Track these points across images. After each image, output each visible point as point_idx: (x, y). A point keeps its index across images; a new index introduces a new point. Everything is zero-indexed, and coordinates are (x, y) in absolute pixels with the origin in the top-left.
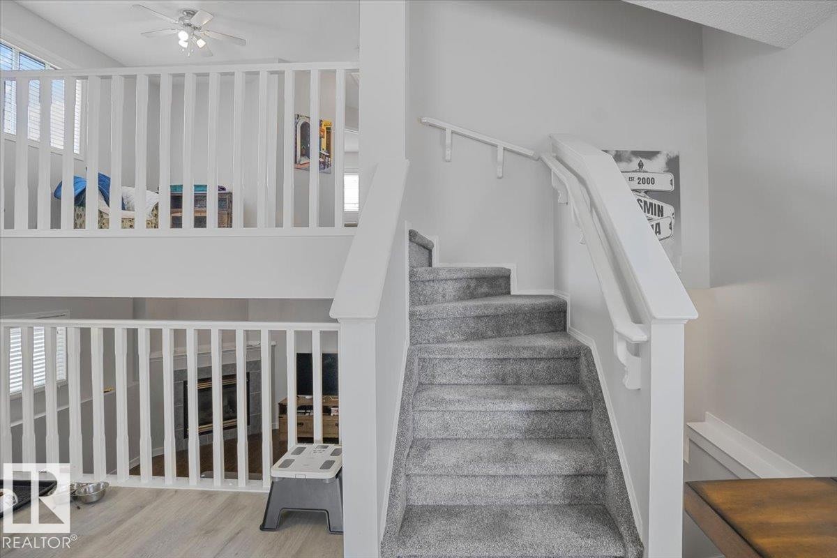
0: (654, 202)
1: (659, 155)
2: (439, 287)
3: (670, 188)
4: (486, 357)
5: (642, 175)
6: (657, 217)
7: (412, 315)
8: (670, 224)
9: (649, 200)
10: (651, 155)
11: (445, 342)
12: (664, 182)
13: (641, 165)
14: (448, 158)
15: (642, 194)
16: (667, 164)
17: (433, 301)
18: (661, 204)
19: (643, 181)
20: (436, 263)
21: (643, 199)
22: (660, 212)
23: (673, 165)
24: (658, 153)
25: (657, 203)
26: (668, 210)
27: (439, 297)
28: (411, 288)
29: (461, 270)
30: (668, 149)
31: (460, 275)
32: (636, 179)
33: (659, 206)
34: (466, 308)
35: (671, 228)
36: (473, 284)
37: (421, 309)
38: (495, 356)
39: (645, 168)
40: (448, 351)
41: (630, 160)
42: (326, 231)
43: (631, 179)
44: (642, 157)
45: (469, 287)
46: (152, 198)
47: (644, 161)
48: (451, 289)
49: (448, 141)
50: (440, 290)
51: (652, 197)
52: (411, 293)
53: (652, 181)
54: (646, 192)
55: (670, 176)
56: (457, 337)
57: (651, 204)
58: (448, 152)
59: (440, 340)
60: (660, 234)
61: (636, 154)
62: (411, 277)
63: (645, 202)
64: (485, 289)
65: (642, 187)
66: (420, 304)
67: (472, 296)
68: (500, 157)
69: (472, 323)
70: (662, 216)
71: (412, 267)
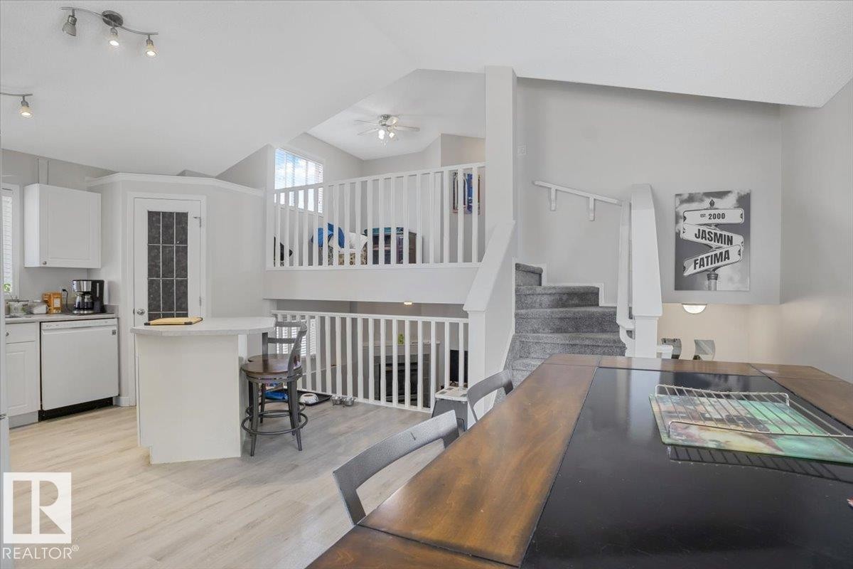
0: (724, 233)
1: (729, 194)
2: (538, 299)
3: (740, 221)
4: (561, 342)
5: (713, 212)
6: (726, 246)
7: (516, 315)
8: (739, 251)
9: (719, 232)
10: (721, 195)
11: (538, 332)
12: (735, 216)
13: (712, 204)
14: (553, 209)
15: (713, 227)
16: (737, 201)
17: (532, 307)
18: (730, 234)
19: (715, 216)
20: (544, 283)
21: (713, 231)
22: (730, 241)
23: (744, 202)
24: (729, 192)
25: (727, 234)
26: (737, 239)
27: (537, 305)
28: (517, 298)
29: (554, 288)
30: (739, 188)
31: (554, 291)
32: (707, 215)
33: (728, 236)
34: (552, 313)
35: (740, 254)
36: (565, 298)
37: (523, 311)
38: (567, 342)
39: (716, 206)
40: (538, 338)
41: (702, 200)
42: (467, 264)
43: (703, 216)
44: (713, 197)
45: (561, 299)
46: (364, 239)
47: (715, 200)
48: (546, 300)
49: (553, 197)
50: (538, 300)
51: (722, 230)
52: (516, 302)
53: (723, 216)
54: (716, 226)
55: (741, 211)
56: (547, 330)
57: (721, 235)
58: (553, 205)
59: (535, 331)
60: (729, 259)
61: (708, 195)
62: (516, 292)
63: (716, 234)
64: (576, 301)
65: (713, 221)
66: (523, 309)
67: (564, 306)
68: (591, 206)
69: (557, 322)
70: (731, 244)
71: (517, 285)
